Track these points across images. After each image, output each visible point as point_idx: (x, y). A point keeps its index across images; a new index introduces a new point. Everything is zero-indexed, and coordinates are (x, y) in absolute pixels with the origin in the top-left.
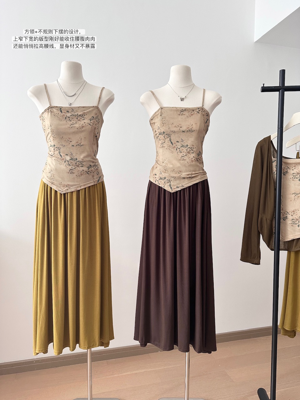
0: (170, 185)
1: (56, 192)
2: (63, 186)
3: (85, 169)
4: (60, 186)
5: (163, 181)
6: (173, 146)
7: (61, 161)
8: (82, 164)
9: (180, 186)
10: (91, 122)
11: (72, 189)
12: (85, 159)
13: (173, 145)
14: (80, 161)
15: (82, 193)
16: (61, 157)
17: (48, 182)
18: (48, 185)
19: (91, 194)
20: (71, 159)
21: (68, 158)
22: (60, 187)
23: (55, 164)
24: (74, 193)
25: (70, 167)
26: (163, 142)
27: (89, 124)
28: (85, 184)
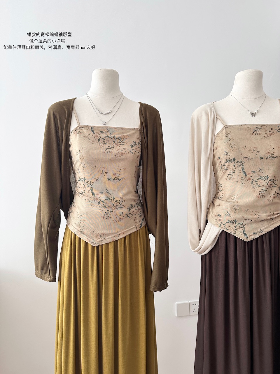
0: (244, 231)
1: (86, 243)
2: (97, 236)
3: (125, 210)
4: (91, 235)
5: (233, 226)
6: (247, 178)
7: (94, 203)
8: (121, 205)
9: (258, 232)
10: (133, 148)
11: (109, 239)
12: (124, 198)
13: (246, 175)
14: (119, 201)
15: (121, 243)
16: (94, 196)
17: (76, 230)
18: (75, 235)
19: (133, 243)
20: (108, 199)
21: (103, 197)
22: (91, 238)
23: (86, 206)
24: (111, 244)
25: (105, 210)
26: (232, 172)
27: (131, 152)
28: (124, 231)
